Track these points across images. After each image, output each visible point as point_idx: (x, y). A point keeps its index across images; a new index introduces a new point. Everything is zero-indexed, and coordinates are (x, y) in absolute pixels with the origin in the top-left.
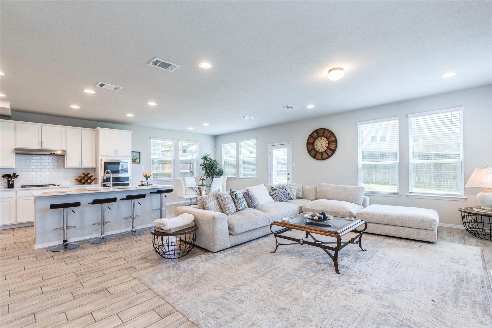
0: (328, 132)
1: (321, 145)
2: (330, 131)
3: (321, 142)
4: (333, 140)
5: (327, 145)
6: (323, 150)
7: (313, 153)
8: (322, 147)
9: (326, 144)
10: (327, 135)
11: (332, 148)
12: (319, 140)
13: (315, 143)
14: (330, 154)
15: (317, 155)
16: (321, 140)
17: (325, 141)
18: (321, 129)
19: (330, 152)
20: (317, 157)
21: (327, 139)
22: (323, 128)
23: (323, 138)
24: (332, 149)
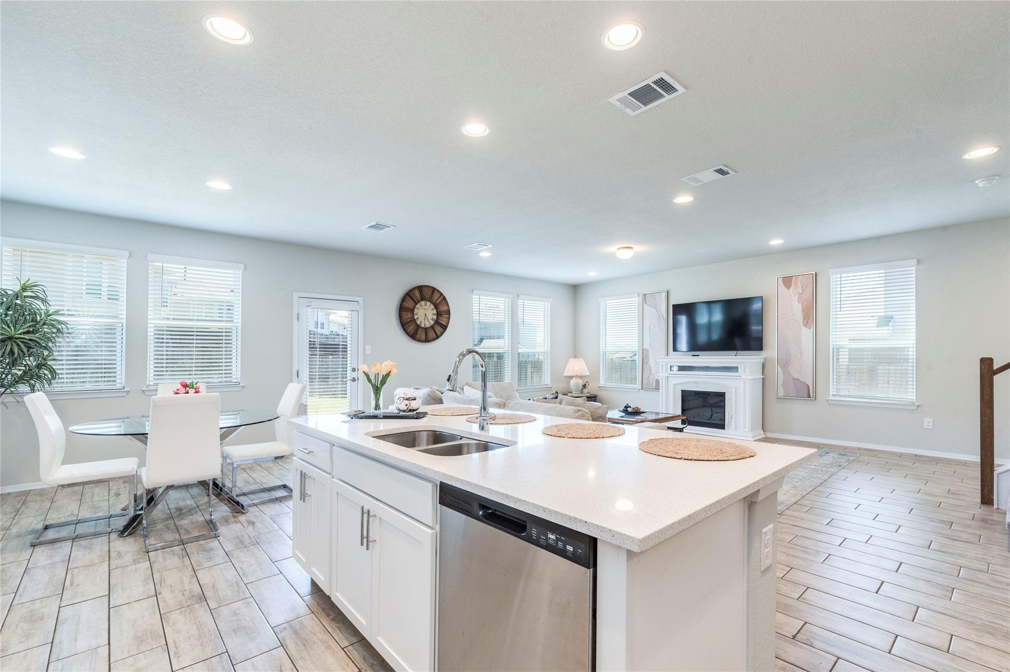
0: (439, 295)
1: (426, 314)
2: (442, 294)
3: (425, 309)
4: (446, 309)
5: (435, 317)
6: (428, 325)
7: (412, 327)
8: (426, 319)
9: (433, 314)
10: (437, 301)
11: (442, 322)
12: (422, 306)
13: (416, 311)
14: (438, 333)
15: (419, 332)
16: (426, 307)
17: (432, 310)
18: (429, 286)
19: (440, 330)
20: (418, 336)
21: (436, 307)
22: (432, 287)
23: (428, 303)
24: (442, 324)
